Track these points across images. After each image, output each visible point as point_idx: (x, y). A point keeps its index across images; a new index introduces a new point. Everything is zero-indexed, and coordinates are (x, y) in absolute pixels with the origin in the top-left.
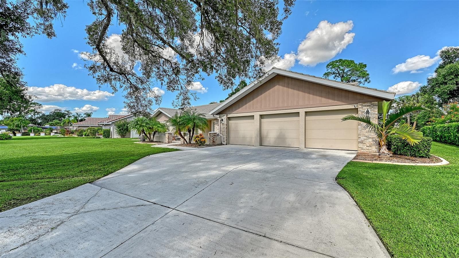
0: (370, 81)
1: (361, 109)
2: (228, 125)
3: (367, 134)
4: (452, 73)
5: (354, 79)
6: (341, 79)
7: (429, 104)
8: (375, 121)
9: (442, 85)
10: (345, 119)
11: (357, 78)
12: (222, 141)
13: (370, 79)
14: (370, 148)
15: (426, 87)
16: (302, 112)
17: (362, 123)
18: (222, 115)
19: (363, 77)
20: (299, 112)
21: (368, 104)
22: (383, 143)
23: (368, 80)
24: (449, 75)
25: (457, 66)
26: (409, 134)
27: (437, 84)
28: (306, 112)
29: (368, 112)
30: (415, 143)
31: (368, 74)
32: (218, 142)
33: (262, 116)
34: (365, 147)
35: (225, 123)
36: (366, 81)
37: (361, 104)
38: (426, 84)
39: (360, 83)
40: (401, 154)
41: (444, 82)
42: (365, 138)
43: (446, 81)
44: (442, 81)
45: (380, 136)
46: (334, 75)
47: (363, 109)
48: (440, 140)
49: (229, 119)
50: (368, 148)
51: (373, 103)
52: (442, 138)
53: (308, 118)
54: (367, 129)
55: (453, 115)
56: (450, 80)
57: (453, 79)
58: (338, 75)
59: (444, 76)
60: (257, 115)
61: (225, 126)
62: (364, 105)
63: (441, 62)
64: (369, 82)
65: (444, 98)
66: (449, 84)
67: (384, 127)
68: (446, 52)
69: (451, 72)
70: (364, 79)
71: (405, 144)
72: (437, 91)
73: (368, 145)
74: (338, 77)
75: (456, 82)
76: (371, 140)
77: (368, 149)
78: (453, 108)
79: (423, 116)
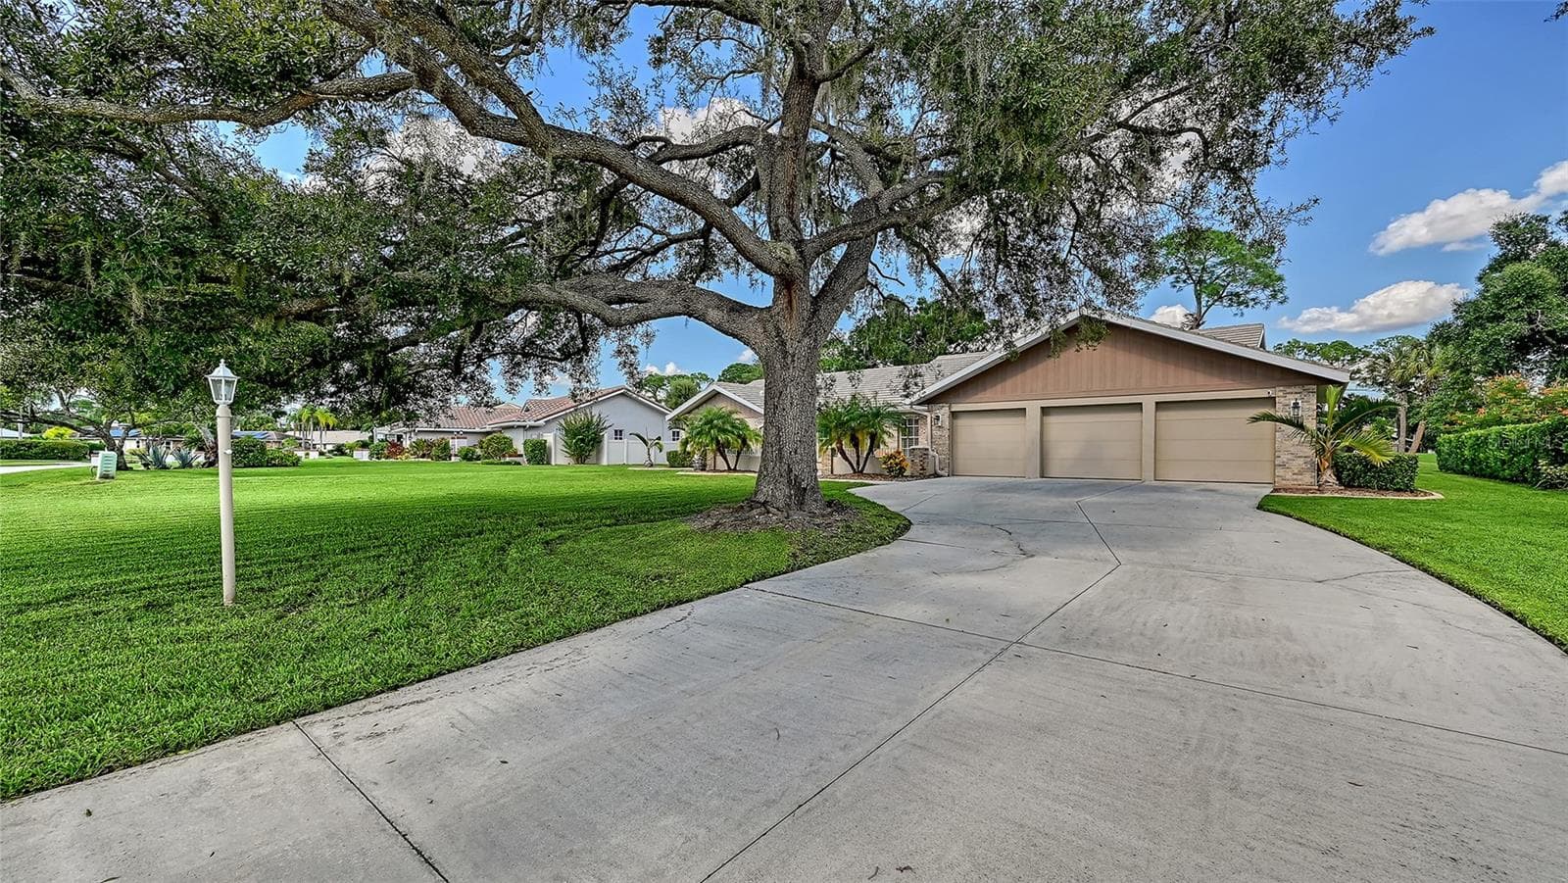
0: (1286, 298)
1: (1282, 399)
2: (952, 430)
3: (1292, 450)
4: (1517, 292)
5: (1237, 290)
6: (1196, 291)
7: (1458, 372)
8: (1311, 424)
9: (1491, 322)
10: (1256, 419)
11: (1246, 288)
12: (937, 468)
13: (1286, 293)
14: (1300, 477)
15: (1449, 326)
16: (1149, 402)
17: (1284, 427)
18: (934, 407)
19: (1266, 286)
20: (1141, 404)
21: (1297, 389)
22: (1327, 464)
23: (1280, 295)
24: (1510, 295)
25: (1530, 272)
26: (1374, 448)
27: (1477, 319)
28: (1157, 403)
29: (1296, 407)
30: (1384, 463)
31: (1280, 279)
32: (930, 470)
33: (1045, 411)
34: (1289, 475)
35: (947, 424)
36: (1274, 297)
37: (1281, 388)
38: (1449, 317)
39: (1256, 304)
40: (1359, 486)
41: (1496, 314)
42: (1290, 457)
43: (1502, 312)
44: (1491, 312)
45: (1321, 452)
46: (1172, 278)
47: (1286, 400)
48: (1471, 469)
49: (954, 415)
50: (1295, 477)
51: (1306, 387)
52: (1474, 464)
53: (1164, 415)
54: (1296, 440)
55: (1505, 407)
56: (1513, 308)
57: (1519, 306)
58: (1184, 276)
59: (1497, 298)
60: (1033, 408)
61: (946, 433)
62: (1288, 390)
63: (1496, 251)
64: (1284, 301)
65: (1496, 358)
66: (1510, 320)
67: (1329, 435)
68: (1508, 227)
69: (1516, 287)
70: (1268, 292)
71: (1368, 465)
72: (1478, 339)
73: (1296, 471)
74: (1185, 282)
75: (1529, 314)
76: (1301, 461)
77: (1296, 480)
78: (1509, 390)
79: (1441, 407)
